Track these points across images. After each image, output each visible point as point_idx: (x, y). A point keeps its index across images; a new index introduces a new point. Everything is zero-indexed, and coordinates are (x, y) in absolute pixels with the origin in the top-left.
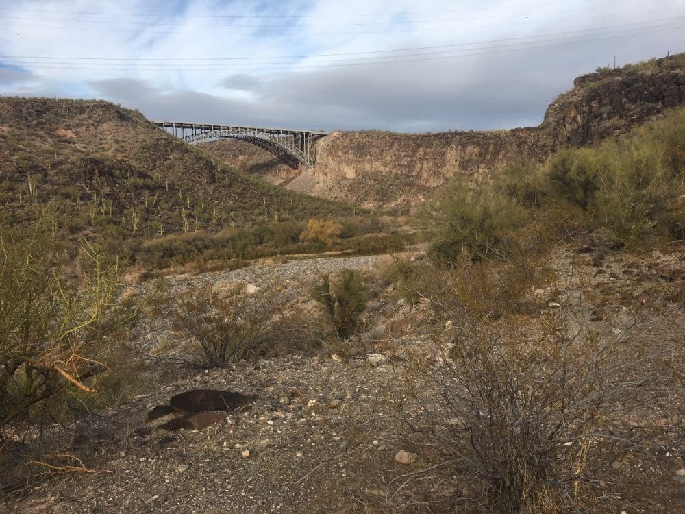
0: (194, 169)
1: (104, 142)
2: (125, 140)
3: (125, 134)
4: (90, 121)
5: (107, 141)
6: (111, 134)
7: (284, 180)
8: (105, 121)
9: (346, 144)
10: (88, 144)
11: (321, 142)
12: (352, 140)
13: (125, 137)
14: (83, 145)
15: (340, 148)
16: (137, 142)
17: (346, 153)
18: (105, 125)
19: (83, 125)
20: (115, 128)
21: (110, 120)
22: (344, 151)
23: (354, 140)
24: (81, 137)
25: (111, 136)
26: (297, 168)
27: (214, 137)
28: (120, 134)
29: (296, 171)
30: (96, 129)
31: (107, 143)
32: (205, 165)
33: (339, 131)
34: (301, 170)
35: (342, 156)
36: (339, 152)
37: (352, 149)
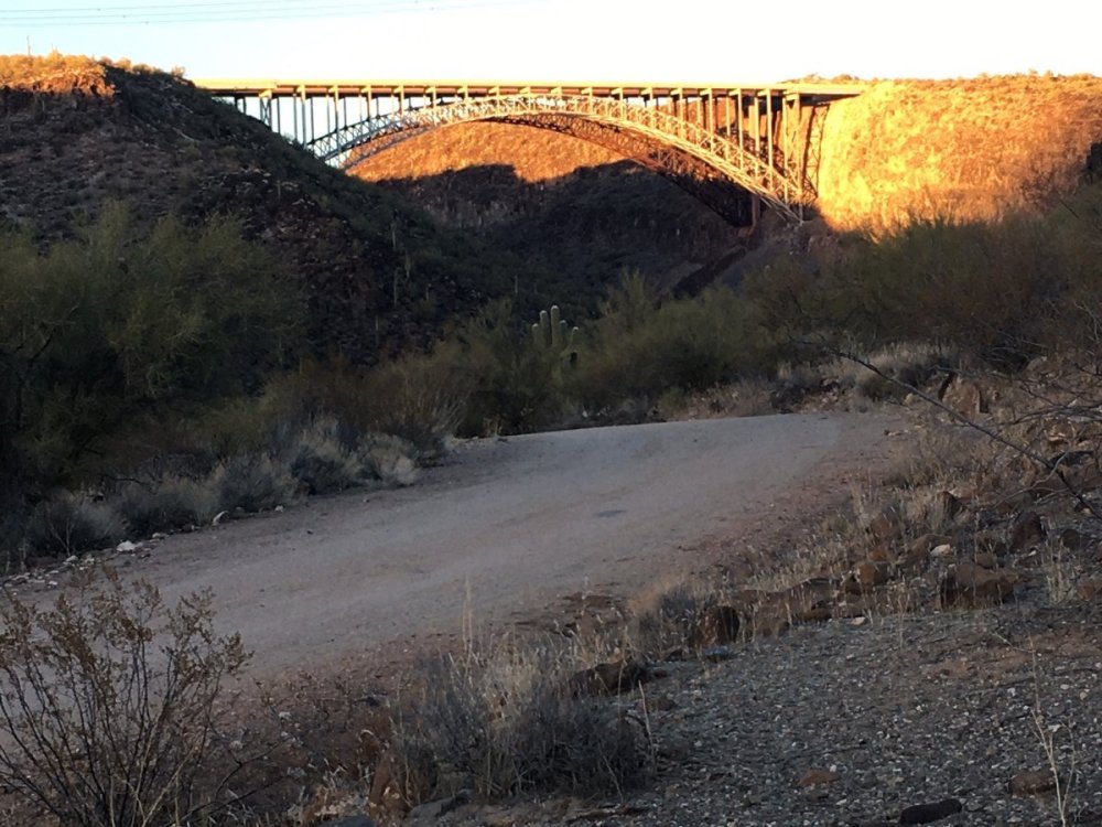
0: (330, 269)
1: (81, 193)
2: (141, 184)
3: (140, 168)
4: (42, 132)
5: (91, 189)
6: (100, 168)
7: (699, 266)
8: (87, 128)
9: (915, 132)
10: (36, 204)
11: (836, 120)
12: (936, 116)
13: (138, 176)
14: (21, 207)
15: (898, 145)
16: (173, 189)
17: (917, 163)
18: (85, 139)
19: (22, 144)
20: (112, 147)
21: (99, 124)
22: (910, 155)
23: (945, 117)
24: (16, 183)
25: (101, 174)
26: (749, 223)
27: (463, 110)
28: (124, 165)
29: (743, 232)
30: (59, 153)
31: (88, 198)
32: (364, 255)
33: (897, 82)
34: (759, 228)
35: (902, 176)
36: (892, 160)
37: (938, 150)
